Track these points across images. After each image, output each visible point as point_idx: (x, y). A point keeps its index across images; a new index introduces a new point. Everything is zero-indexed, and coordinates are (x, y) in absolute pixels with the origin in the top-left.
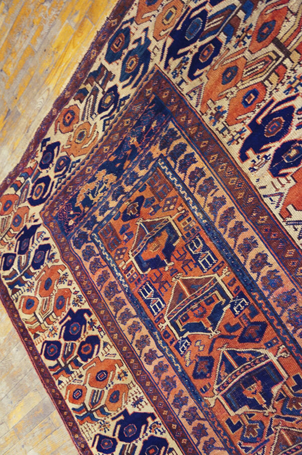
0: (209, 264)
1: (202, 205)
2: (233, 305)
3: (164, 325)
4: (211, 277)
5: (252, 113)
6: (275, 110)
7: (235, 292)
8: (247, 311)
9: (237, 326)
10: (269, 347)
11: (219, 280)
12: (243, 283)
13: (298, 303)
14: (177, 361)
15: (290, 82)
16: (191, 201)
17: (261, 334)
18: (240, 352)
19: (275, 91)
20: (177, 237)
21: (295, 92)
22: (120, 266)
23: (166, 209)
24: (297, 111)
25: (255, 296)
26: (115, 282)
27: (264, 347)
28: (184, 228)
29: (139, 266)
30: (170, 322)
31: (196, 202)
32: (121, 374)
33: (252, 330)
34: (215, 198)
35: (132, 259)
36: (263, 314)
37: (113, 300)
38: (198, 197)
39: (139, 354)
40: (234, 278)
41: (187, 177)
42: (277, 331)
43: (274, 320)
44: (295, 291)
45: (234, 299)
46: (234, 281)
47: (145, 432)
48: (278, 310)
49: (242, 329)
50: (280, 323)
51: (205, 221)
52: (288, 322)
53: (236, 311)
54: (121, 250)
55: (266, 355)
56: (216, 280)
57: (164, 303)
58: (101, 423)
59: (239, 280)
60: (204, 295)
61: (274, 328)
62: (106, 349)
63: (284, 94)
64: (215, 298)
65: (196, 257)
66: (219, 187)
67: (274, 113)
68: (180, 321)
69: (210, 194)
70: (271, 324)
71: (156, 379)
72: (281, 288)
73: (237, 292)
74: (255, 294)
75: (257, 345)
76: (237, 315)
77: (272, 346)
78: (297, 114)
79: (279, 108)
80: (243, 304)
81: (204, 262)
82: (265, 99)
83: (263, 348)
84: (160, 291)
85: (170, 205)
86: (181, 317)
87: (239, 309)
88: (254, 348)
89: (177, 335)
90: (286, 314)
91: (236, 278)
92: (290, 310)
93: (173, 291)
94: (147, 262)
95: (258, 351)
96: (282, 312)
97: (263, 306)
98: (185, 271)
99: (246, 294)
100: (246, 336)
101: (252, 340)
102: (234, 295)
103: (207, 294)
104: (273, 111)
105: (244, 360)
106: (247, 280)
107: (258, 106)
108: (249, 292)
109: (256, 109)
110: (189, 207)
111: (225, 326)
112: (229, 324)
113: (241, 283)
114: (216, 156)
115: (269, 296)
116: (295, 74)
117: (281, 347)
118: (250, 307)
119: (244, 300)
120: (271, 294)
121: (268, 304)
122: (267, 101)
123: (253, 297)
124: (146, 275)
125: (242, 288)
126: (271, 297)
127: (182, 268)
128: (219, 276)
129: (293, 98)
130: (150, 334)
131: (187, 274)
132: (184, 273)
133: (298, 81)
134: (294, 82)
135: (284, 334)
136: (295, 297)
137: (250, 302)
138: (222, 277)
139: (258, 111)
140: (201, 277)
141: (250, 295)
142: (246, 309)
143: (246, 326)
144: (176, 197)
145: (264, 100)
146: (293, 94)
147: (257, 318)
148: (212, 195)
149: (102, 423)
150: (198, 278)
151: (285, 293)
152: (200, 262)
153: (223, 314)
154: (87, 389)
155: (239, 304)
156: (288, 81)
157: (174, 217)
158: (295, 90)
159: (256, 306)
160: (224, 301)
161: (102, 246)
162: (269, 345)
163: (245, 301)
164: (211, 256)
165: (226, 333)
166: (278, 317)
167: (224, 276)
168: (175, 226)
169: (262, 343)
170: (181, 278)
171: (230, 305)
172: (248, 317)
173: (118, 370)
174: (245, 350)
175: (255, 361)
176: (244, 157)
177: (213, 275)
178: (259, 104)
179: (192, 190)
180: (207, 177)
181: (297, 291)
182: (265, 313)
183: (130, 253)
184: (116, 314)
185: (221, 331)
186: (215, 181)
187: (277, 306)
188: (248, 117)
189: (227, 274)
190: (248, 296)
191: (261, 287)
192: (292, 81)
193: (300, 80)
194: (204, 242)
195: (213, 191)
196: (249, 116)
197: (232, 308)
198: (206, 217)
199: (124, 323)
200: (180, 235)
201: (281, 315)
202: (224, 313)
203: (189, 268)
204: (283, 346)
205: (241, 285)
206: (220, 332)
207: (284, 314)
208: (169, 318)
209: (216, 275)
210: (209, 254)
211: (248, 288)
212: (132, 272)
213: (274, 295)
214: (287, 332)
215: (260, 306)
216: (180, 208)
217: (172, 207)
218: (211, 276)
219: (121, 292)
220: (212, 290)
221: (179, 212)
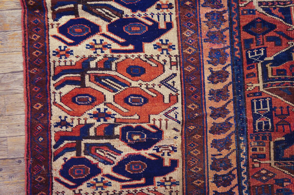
0: (261, 102)
1: (234, 154)
2: (262, 58)
4: (267, 90)
5: (143, 191)
6: (127, 179)
7: (253, 67)
8: (253, 46)
9: (269, 39)
10: (253, 10)
11: (261, 84)
12: (242, 70)
13: (208, 30)
15: (102, 189)
16: (242, 163)
17: (253, 23)
18: (281, 18)
19: (116, 193)
20: (276, 143)
21: (104, 179)
23: (271, 175)
24: (112, 164)
25: (238, 54)
27: (256, 12)
28: (264, 146)
31: (239, 160)
33: (259, 30)
34: (219, 150)
36: (241, 37)
38: (234, 162)
40: (247, 78)
41: (232, 186)
42: (238, 19)
43: (235, 28)
44: (204, 40)
45: (258, 62)
46: (248, 76)
48: (227, 33)
49: (266, 35)
50: (231, 23)
51: (242, 139)
52: (225, 21)
53: (262, 51)
55: (259, 6)
56: (263, 85)
59: (243, 73)
60: (283, 80)
61: (239, 22)
63: (112, 184)
64: (275, 73)
65: (269, 115)
66: (210, 157)
67: (128, 177)
69: (222, 157)
70: (239, 26)
72: (213, 48)
73: (251, 66)
74: (238, 56)
75: (262, 16)
76: (264, 48)
77: (250, 10)
78: (114, 163)
79: (123, 178)
80: (253, 54)
81: (265, 106)
82: (127, 193)
83: (258, 11)
85: (264, 175)
87: (259, 52)
88: (266, 15)
90: (223, 27)
91: (245, 77)
92: (218, 28)
95: (264, 12)
96: (224, 30)
97: (236, 43)
98: (288, 110)
99: (245, 60)
100: (266, 28)
101: (264, 22)
102: (256, 65)
103: (279, 79)
104: (128, 179)
105: (281, 10)
106: (237, 70)
107: (135, 192)
108: (241, 60)
109: (139, 191)
110: (247, 160)
111: (281, 45)
112: (276, 45)
113: (243, 71)
114: (194, 183)
115: (227, 48)
116: (95, 191)
117: (243, 5)
118: (248, 48)
119: (250, 57)
120: (225, 48)
121: (232, 42)
122: (127, 190)
123: (241, 54)
125: (245, 66)
126: (226, 45)
127: (289, 115)
128: (259, 87)
129: (108, 176)
132: (290, 109)
133: (97, 185)
134: (100, 187)
135: (234, 14)
136: (207, 36)
137: (246, 52)
138: (257, 85)
139: (138, 189)
140: (276, 96)
141: (242, 57)
142: (253, 48)
143: (261, 36)
144: (253, 176)
145: (129, 193)
146: (106, 179)
147: (249, 36)
148: (221, 155)
150: (279, 97)
151: (213, 43)
152: (268, 109)
153: (276, 55)
155: (256, 55)
156: (102, 191)
157: (268, 162)
158: (103, 180)
159: (243, 47)
160: (268, 65)
162: (251, 12)
163: (249, 55)
164: (255, 108)
165: (283, 39)
166: (230, 28)
167: (255, 85)
168: (272, 154)
169: (256, 16)
171: (265, 60)
172: (255, 41)
174: (275, 18)
175: (272, 5)
176: (174, 163)
177: (264, 91)
178: (134, 192)
179: (235, 172)
180: (214, 172)
181: (203, 39)
182: (239, 37)
185: (287, 43)
186: (210, 163)
187: (226, 36)
188: (149, 191)
189: (251, 85)
190: (245, 57)
191: (229, 58)
192: (100, 188)
193: (95, 185)
194: (254, 123)
195: (218, 157)
196: (147, 191)
197: (265, 55)
198: (238, 141)
200: (272, 143)
201: (227, 29)
202: (274, 56)
203: (282, 110)
204: (240, 5)
205: (245, 69)
206: (289, 43)
207: (224, 28)
209: (261, 89)
210: (256, 110)
211: (240, 63)
213: (222, 46)
214: (231, 15)
215: (239, 44)
216: (257, 165)
217: (264, 172)
218: (266, 92)
220: (273, 79)
221: (260, 163)
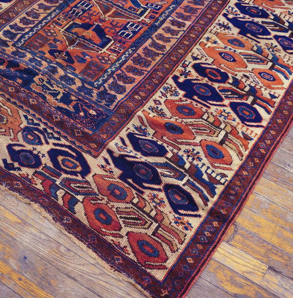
3: (146, 20)
14: (168, 8)
22: (115, 58)
26: (132, 60)
29: (108, 44)
30: (141, 17)
32: (211, 42)
35: (104, 50)
37: (150, 59)
39: (183, 32)
47: (243, 18)
54: (100, 60)
57: (129, 23)
58: (273, 51)
62: (199, 57)
68: (137, 12)
71: (193, 18)
84: (121, 26)
86: (133, 12)
89: (148, 11)
93: (116, 19)
94: (102, 39)
124: (113, 37)
130: (160, 27)
131: (99, 13)
149: (271, 50)
154: (253, 69)
161: (104, 77)
170: (103, 16)
173: (209, 44)
183: (100, 52)
184: (161, 54)
199: (164, 47)
208: (139, 18)
212: (116, 48)
219: (138, 54)
